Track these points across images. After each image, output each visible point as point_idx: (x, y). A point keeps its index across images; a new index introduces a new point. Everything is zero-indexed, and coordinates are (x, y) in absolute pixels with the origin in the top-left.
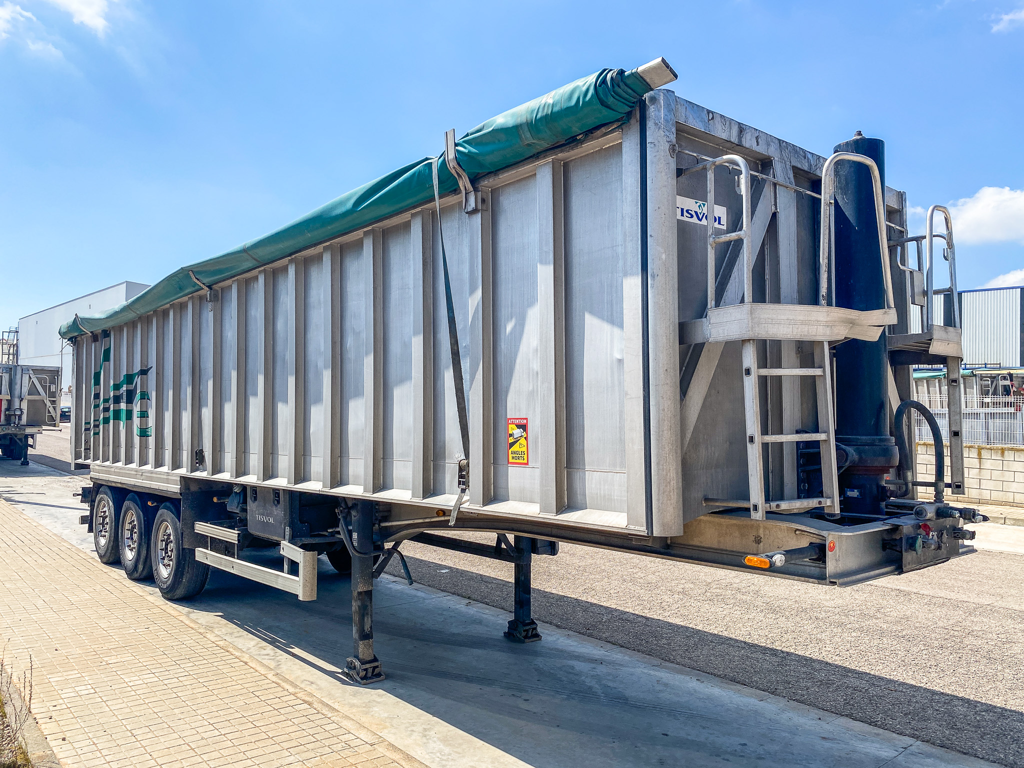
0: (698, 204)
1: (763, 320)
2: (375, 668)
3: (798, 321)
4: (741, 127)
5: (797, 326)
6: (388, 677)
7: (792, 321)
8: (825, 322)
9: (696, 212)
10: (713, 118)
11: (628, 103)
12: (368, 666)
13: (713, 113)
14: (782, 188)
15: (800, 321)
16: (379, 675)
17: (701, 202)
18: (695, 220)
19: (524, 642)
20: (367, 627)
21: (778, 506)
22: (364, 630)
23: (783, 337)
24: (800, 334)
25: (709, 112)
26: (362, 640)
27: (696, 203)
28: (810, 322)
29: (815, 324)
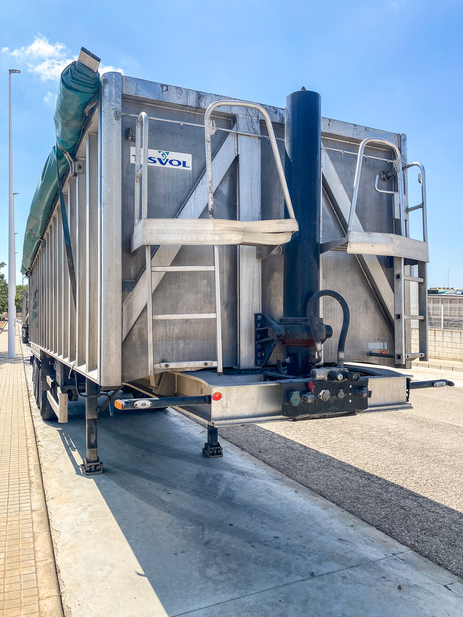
0: (162, 153)
1: (155, 231)
2: (96, 466)
3: (187, 231)
4: (199, 94)
5: (186, 235)
6: (105, 471)
7: (181, 231)
8: (212, 231)
9: (159, 159)
10: (167, 90)
11: (89, 85)
12: (91, 464)
13: (167, 86)
14: (242, 136)
15: (189, 231)
16: (99, 470)
17: (164, 152)
18: (158, 164)
19: (209, 457)
20: (93, 441)
21: (167, 366)
22: (91, 442)
23: (173, 243)
24: (190, 240)
25: (162, 86)
26: (89, 448)
27: (159, 152)
28: (198, 231)
29: (203, 233)
